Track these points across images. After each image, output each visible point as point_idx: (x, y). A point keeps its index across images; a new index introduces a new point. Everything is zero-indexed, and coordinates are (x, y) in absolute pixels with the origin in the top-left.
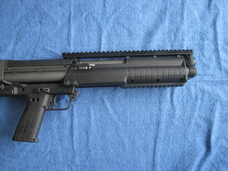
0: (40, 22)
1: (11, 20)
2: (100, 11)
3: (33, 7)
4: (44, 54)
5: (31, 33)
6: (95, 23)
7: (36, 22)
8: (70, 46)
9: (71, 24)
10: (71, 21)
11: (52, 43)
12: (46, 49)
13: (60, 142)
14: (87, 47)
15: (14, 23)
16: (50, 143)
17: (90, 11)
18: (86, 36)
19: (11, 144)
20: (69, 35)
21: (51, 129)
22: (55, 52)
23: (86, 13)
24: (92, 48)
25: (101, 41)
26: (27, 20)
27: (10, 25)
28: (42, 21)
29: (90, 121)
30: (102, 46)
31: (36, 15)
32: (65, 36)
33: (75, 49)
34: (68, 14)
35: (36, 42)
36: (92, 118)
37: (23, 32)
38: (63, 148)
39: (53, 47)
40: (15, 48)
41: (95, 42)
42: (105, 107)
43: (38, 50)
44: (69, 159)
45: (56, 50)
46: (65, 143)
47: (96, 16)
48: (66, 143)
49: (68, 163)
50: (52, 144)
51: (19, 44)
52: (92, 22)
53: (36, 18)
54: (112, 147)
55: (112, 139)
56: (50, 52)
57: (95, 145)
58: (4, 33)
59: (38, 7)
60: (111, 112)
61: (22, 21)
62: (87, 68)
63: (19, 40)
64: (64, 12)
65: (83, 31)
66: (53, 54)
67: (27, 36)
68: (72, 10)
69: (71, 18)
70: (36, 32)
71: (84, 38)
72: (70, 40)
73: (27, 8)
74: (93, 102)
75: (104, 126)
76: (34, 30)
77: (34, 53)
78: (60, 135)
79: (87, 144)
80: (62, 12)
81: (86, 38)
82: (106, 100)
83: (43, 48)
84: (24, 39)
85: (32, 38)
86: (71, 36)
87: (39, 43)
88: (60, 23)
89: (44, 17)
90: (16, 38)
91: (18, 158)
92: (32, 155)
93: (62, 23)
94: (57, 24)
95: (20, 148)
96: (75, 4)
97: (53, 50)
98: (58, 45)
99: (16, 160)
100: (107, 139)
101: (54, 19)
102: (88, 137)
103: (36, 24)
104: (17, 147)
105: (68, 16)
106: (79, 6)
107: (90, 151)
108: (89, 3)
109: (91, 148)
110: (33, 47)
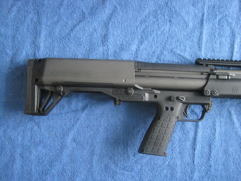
0: (170, 21)
1: (137, 16)
2: (235, 15)
3: (162, 4)
4: (172, 57)
5: (159, 33)
6: (229, 29)
7: (165, 21)
8: (201, 50)
9: (203, 27)
10: (203, 24)
11: (182, 45)
12: (174, 52)
13: (180, 155)
14: (218, 53)
15: (140, 19)
16: (169, 156)
17: (224, 14)
18: (218, 42)
19: (125, 156)
20: (200, 39)
21: (172, 141)
22: (184, 56)
23: (220, 16)
24: (224, 55)
25: (234, 48)
26: (155, 17)
27: (136, 20)
28: (173, 20)
29: (214, 134)
30: (235, 54)
31: (165, 13)
32: (196, 39)
33: (206, 55)
34: (200, 15)
35: (164, 43)
36: (217, 131)
37: (149, 31)
38: (182, 163)
39: (182, 50)
40: (139, 47)
41: (227, 49)
42: (231, 120)
43: (165, 53)
44: (187, 174)
45: (186, 53)
46: (185, 157)
47: (230, 20)
48: (187, 157)
49: (186, 178)
50: (171, 157)
51: (144, 43)
52: (225, 27)
53: (166, 16)
54: (233, 163)
55: (235, 154)
56: (179, 56)
57: (217, 160)
58: (127, 30)
59: (169, 4)
60: (237, 126)
61: (149, 18)
62: (227, 78)
63: (144, 39)
64: (196, 12)
65: (215, 36)
66: (181, 58)
67: (154, 35)
68: (205, 11)
69: (204, 20)
70: (165, 32)
71: (216, 43)
72: (202, 44)
73: (156, 4)
74: (220, 114)
75: (228, 140)
76: (163, 29)
77: (161, 55)
78: (181, 147)
79: (208, 159)
80: (195, 13)
81: (218, 44)
82: (233, 112)
83: (171, 51)
84: (150, 39)
85: (159, 38)
86: (203, 40)
87: (167, 44)
88: (192, 25)
89: (174, 16)
90: (141, 36)
91: (132, 171)
92: (148, 169)
93: (193, 24)
94: (188, 25)
95: (135, 159)
96: (209, 5)
97: (182, 54)
98: (188, 49)
99: (129, 173)
100: (229, 155)
101: (186, 19)
102: (210, 151)
103: (165, 23)
104: (132, 158)
105: (201, 18)
106: (214, 7)
107: (210, 166)
108: (224, 6)
109: (212, 163)
110: (160, 48)
